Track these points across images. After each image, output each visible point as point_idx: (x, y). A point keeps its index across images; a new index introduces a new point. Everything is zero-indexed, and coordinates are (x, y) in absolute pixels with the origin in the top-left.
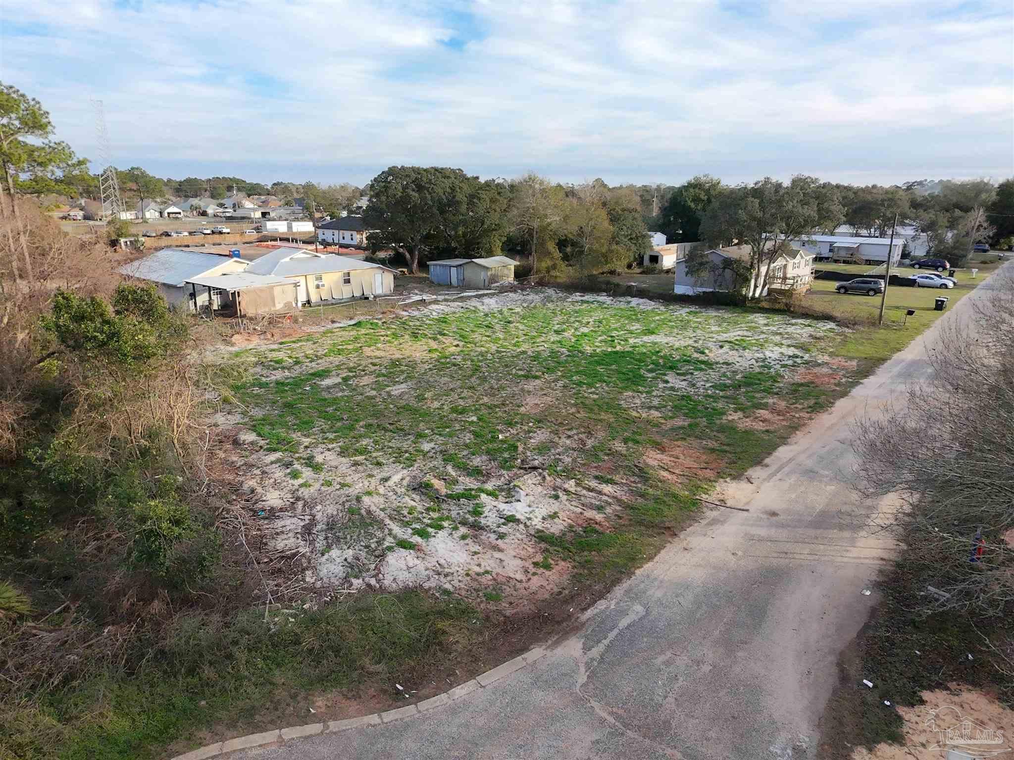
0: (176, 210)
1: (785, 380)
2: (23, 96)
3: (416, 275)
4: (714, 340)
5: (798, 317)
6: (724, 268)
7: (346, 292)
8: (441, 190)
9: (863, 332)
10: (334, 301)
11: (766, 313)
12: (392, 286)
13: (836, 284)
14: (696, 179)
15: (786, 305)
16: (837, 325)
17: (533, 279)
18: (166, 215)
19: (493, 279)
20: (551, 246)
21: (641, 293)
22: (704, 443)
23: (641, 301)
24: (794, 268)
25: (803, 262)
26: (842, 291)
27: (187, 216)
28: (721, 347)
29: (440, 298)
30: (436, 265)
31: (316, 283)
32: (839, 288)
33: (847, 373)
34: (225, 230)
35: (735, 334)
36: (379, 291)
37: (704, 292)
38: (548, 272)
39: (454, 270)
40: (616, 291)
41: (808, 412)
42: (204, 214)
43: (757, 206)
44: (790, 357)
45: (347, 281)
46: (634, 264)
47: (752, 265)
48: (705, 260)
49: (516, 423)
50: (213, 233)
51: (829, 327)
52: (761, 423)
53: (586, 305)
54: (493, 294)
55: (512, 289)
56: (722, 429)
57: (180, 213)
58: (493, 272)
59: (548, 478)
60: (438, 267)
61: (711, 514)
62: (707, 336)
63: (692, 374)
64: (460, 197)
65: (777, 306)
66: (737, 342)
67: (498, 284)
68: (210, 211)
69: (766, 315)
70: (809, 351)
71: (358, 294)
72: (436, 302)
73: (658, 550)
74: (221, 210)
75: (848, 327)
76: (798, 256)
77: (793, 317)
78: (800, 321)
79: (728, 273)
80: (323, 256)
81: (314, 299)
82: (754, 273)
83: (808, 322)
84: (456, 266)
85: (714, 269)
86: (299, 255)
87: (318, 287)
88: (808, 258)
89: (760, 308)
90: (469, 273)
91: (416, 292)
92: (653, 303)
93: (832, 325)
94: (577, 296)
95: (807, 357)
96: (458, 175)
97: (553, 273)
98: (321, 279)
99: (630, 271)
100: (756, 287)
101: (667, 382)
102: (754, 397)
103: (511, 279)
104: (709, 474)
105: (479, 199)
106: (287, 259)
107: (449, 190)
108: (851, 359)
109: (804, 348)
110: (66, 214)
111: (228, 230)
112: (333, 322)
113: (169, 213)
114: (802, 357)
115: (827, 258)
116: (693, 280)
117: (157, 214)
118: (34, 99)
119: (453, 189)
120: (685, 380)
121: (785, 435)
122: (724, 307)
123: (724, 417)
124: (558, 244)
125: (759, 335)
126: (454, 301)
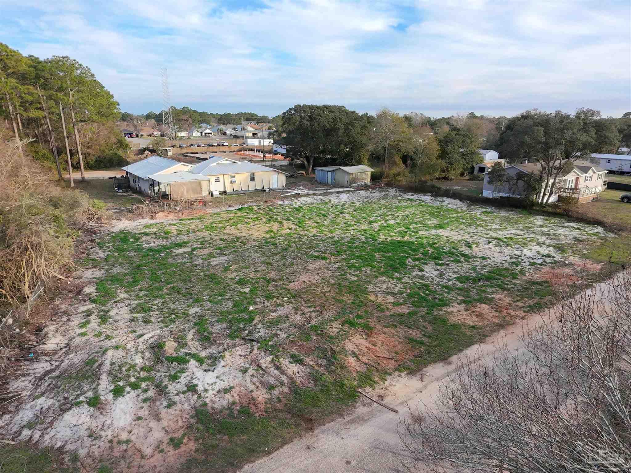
0: (209, 131)
1: (525, 278)
2: (81, 65)
3: (310, 176)
4: (488, 236)
5: (573, 221)
6: (518, 180)
7: (251, 186)
8: (325, 121)
9: (625, 237)
10: (242, 192)
11: (547, 216)
12: (284, 183)
13: (621, 194)
14: (528, 112)
15: (565, 210)
16: (604, 230)
17: (383, 182)
18: (204, 134)
19: (354, 181)
20: (398, 159)
21: (455, 196)
22: (411, 332)
23: (453, 201)
24: (586, 180)
25: (595, 176)
26: (625, 200)
27: (215, 135)
28: (489, 243)
29: (311, 192)
30: (319, 170)
31: (231, 179)
32: (623, 198)
33: (588, 275)
34: (225, 144)
35: (509, 232)
36: (275, 186)
37: (501, 197)
38: (395, 177)
39: (329, 174)
40: (437, 193)
41: (525, 312)
42: (225, 134)
43: (542, 132)
44: (543, 256)
45: (253, 179)
46: (466, 173)
47: (541, 177)
48: (502, 173)
49: (274, 297)
50: (219, 145)
51: (596, 230)
52: (475, 318)
53: (409, 202)
54: (349, 191)
55: (366, 188)
56: (435, 321)
57: (211, 133)
58: (354, 176)
59: (255, 351)
60: (320, 172)
61: (361, 410)
62: (484, 232)
63: (448, 265)
64: (339, 125)
65: (558, 211)
66: (505, 240)
67: (356, 185)
68: (228, 132)
69: (546, 218)
70: (564, 251)
71: (259, 187)
72: (307, 195)
73: (285, 442)
74: (234, 132)
75: (613, 232)
76: (590, 171)
77: (569, 221)
78: (572, 224)
79: (521, 183)
80: (239, 163)
81: (229, 190)
82: (544, 184)
83: (579, 225)
84: (331, 171)
85: (508, 180)
86: (224, 162)
87: (231, 182)
88: (600, 173)
89: (544, 212)
90: (339, 176)
91: (301, 187)
92: (461, 203)
93: (600, 229)
94: (408, 196)
95: (558, 257)
96: (341, 110)
97: (398, 178)
98: (234, 177)
99: (462, 178)
100: (544, 195)
101: (422, 270)
102: (484, 292)
103: (368, 181)
104: (391, 365)
105: (352, 126)
106: (215, 164)
107: (331, 120)
108: (598, 262)
109: (561, 249)
110: (151, 133)
111: (227, 144)
112: (230, 206)
113: (205, 133)
114: (553, 257)
115: (628, 173)
116: (493, 187)
117: (199, 134)
118: (87, 67)
119: (335, 120)
120: (438, 270)
121: (487, 333)
122: (514, 209)
123: (445, 309)
124: (402, 158)
125: (529, 235)
126: (319, 195)
